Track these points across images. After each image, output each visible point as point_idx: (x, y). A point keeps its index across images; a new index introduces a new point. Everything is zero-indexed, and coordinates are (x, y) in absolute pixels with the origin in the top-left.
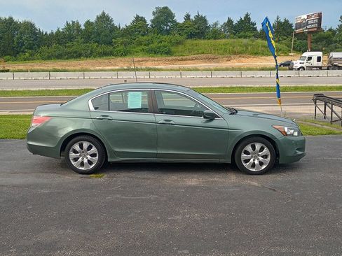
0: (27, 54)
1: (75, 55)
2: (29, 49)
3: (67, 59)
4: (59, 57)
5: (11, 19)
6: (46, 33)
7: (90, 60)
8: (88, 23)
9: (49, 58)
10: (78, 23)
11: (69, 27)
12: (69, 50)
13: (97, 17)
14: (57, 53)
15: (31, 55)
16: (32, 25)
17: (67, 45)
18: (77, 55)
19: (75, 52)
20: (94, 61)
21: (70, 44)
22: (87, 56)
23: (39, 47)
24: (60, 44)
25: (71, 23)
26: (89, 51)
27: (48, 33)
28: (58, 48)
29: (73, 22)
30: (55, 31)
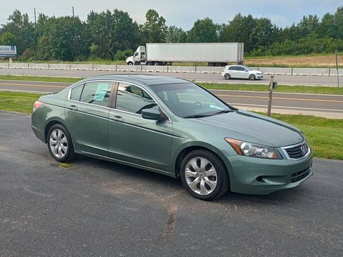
0: (259, 50)
1: (306, 51)
2: (262, 45)
3: (297, 55)
4: (289, 53)
5: (250, 16)
6: (281, 29)
7: (320, 56)
8: (327, 17)
9: (279, 54)
10: (316, 17)
11: (305, 22)
12: (300, 45)
13: (338, 9)
14: (287, 49)
15: (263, 51)
16: (268, 22)
17: (300, 40)
18: (308, 51)
19: (307, 48)
20: (325, 57)
21: (303, 39)
22: (319, 52)
23: (271, 42)
24: (293, 40)
25: (308, 18)
26: (322, 47)
27: (283, 29)
28: (289, 43)
29: (311, 17)
30: (290, 27)
